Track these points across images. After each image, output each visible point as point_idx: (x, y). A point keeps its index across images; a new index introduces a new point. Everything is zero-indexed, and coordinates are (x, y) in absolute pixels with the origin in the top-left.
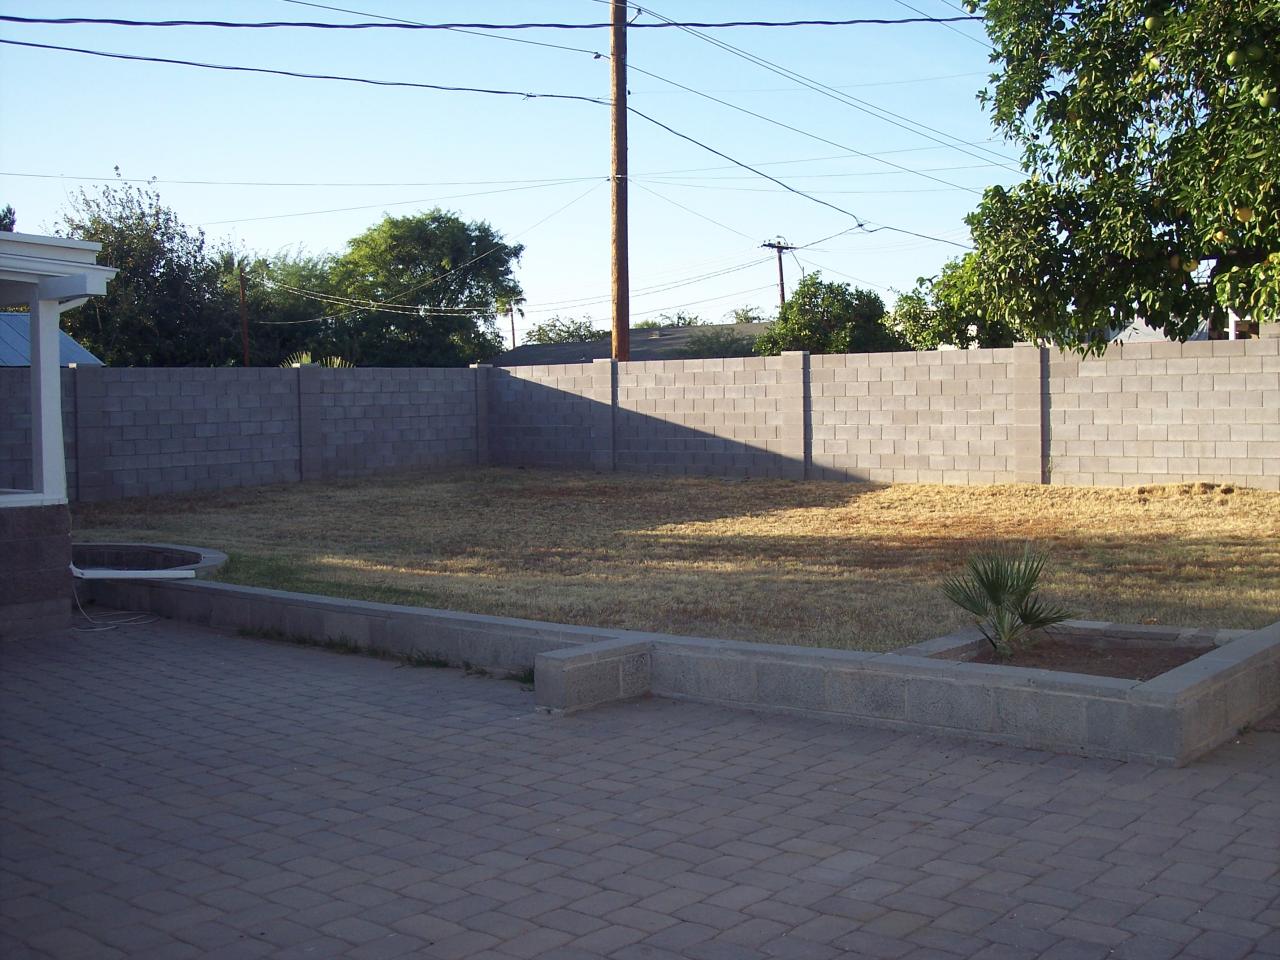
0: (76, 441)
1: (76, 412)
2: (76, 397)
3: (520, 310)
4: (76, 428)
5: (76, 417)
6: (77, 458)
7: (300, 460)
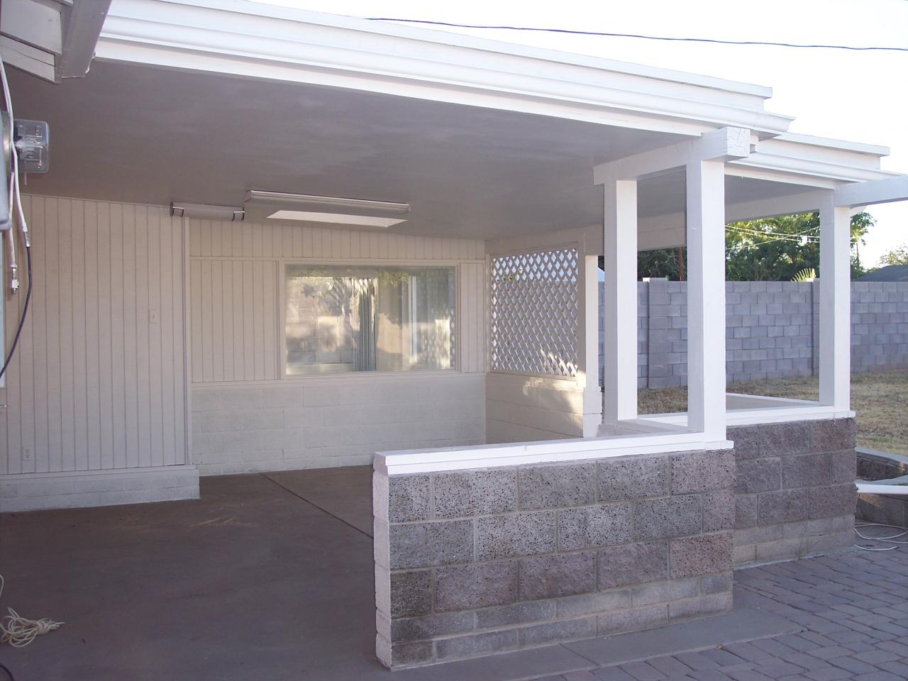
0: (648, 341)
1: (648, 317)
2: (648, 305)
3: (863, 241)
4: (648, 329)
5: (648, 321)
6: (648, 353)
7: (812, 358)
